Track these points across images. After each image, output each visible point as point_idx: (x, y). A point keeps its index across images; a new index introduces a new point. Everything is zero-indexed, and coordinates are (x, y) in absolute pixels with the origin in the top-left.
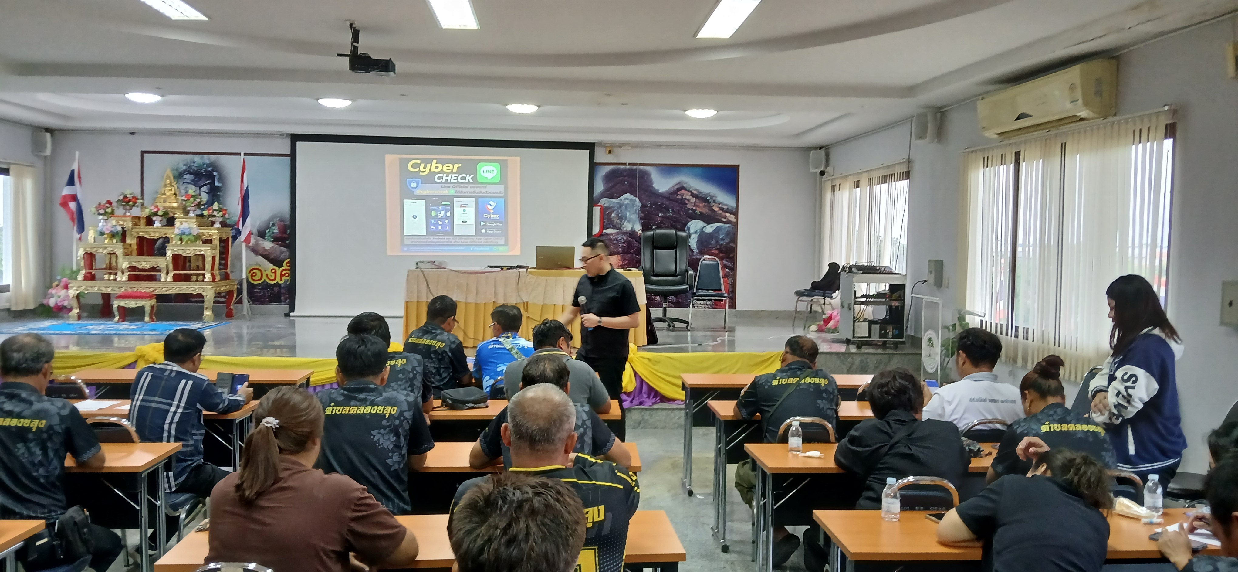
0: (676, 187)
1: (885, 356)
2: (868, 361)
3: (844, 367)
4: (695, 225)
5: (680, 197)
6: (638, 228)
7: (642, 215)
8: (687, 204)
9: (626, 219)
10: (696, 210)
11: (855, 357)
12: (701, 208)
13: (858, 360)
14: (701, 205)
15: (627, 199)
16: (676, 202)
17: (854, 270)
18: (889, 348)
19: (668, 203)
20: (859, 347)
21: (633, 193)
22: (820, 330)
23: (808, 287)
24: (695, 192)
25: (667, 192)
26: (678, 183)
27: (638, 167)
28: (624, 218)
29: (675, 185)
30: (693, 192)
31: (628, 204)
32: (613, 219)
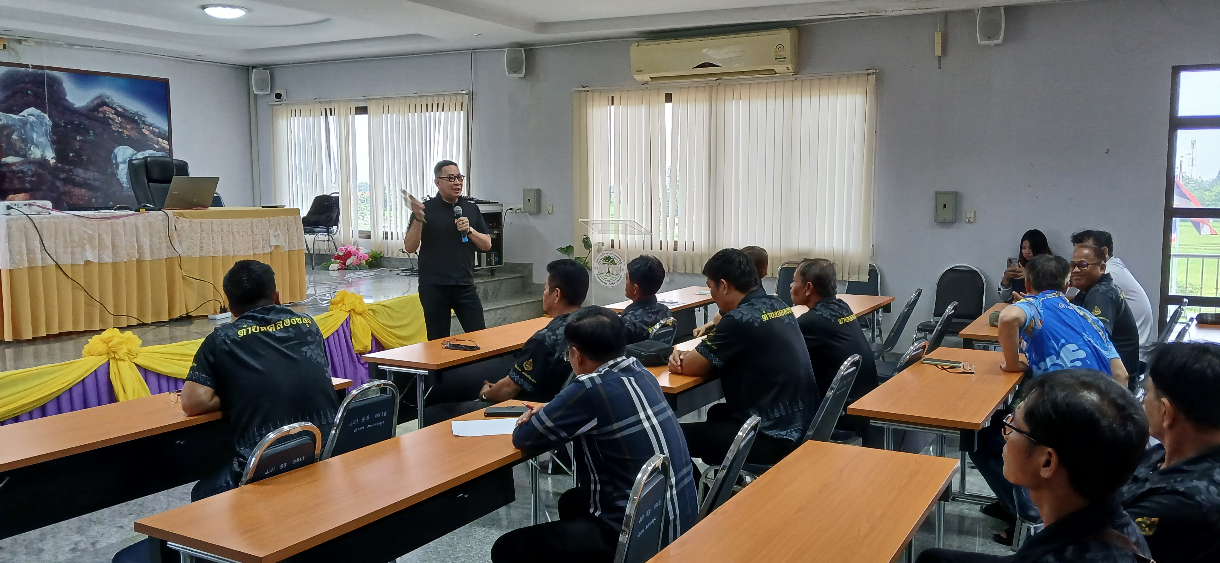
0: (95, 103)
4: (123, 153)
5: (102, 116)
6: (50, 155)
7: (55, 138)
8: (111, 125)
9: (32, 142)
10: (122, 132)
12: (129, 131)
14: (128, 126)
15: (33, 115)
16: (98, 121)
19: (87, 122)
21: (40, 106)
22: (342, 268)
24: (120, 110)
25: (83, 107)
26: (100, 97)
27: (45, 70)
28: (30, 141)
29: (96, 98)
30: (117, 109)
31: (33, 121)
32: (14, 142)
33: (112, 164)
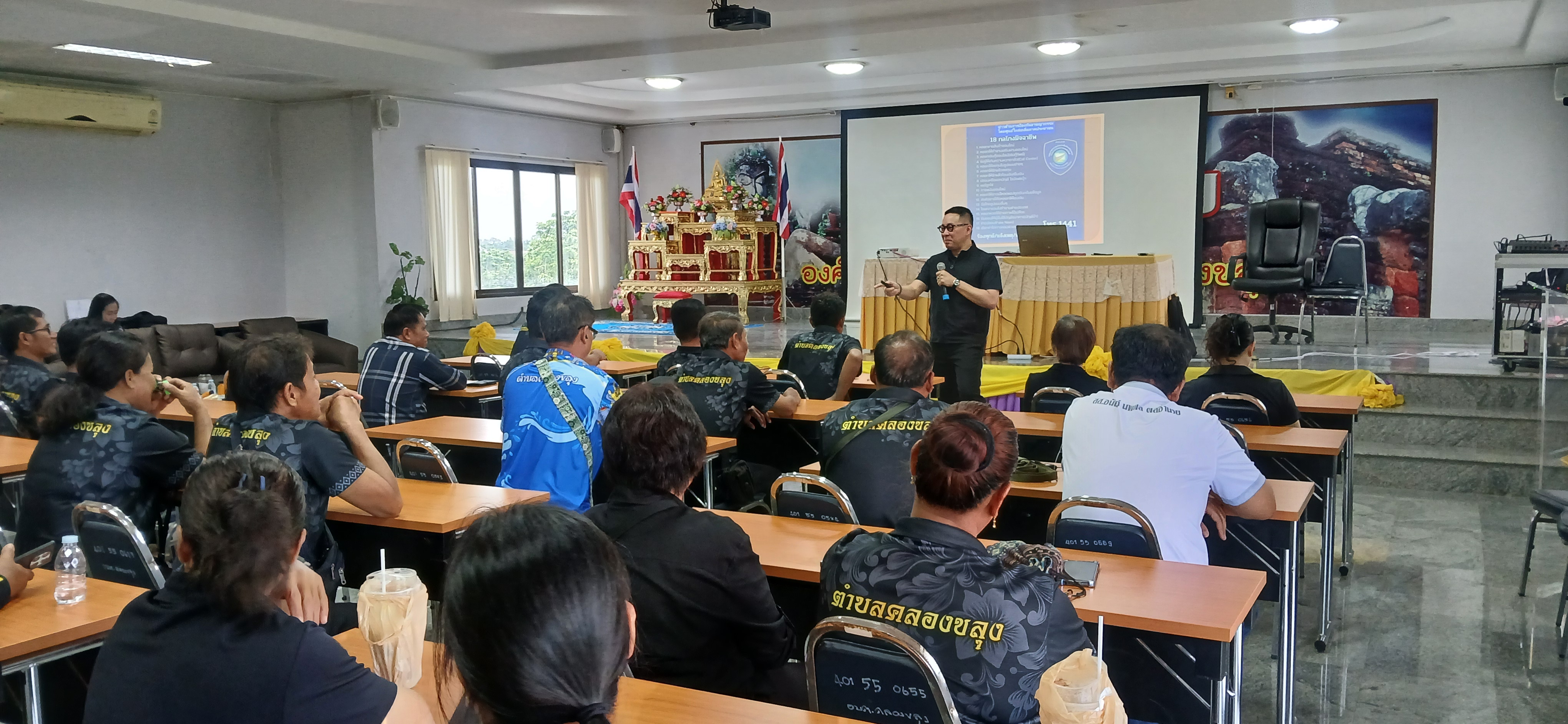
0: (1332, 139)
4: (1363, 194)
5: (1339, 153)
6: (1273, 197)
7: (1280, 181)
8: (1350, 162)
9: (1255, 188)
10: (1364, 171)
12: (1373, 167)
14: (1374, 163)
15: (1258, 160)
16: (1334, 159)
19: (1320, 162)
20: (1509, 369)
21: (1265, 150)
24: (1363, 144)
25: (1316, 146)
26: (1338, 132)
27: (1273, 113)
28: (1252, 187)
29: (1334, 135)
30: (1360, 143)
31: (1258, 167)
32: (1235, 189)
33: (1348, 207)
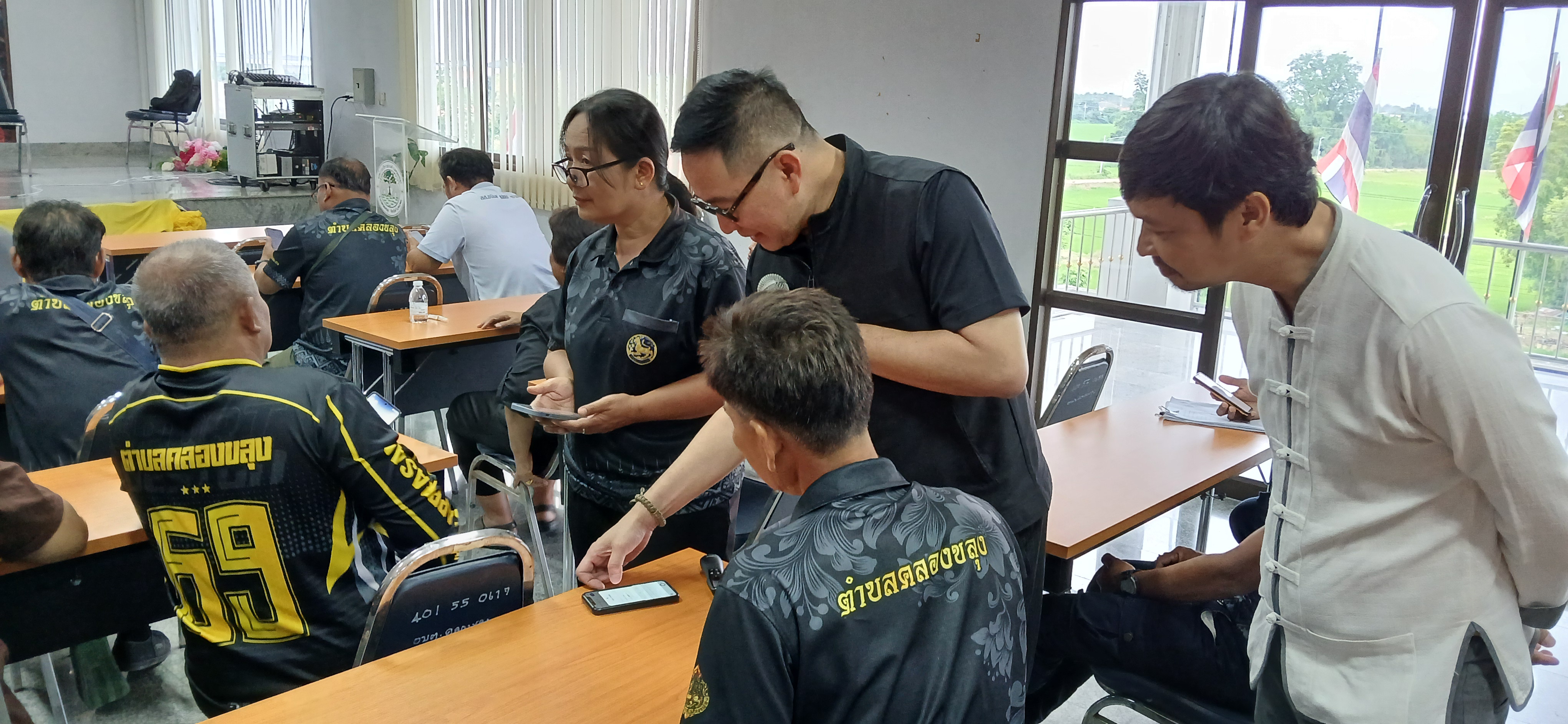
1: (304, 200)
2: (283, 207)
3: (251, 217)
11: (264, 202)
13: (268, 205)
17: (247, 79)
18: (302, 189)
20: (265, 189)
22: (178, 169)
23: (147, 106)
